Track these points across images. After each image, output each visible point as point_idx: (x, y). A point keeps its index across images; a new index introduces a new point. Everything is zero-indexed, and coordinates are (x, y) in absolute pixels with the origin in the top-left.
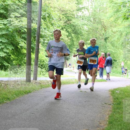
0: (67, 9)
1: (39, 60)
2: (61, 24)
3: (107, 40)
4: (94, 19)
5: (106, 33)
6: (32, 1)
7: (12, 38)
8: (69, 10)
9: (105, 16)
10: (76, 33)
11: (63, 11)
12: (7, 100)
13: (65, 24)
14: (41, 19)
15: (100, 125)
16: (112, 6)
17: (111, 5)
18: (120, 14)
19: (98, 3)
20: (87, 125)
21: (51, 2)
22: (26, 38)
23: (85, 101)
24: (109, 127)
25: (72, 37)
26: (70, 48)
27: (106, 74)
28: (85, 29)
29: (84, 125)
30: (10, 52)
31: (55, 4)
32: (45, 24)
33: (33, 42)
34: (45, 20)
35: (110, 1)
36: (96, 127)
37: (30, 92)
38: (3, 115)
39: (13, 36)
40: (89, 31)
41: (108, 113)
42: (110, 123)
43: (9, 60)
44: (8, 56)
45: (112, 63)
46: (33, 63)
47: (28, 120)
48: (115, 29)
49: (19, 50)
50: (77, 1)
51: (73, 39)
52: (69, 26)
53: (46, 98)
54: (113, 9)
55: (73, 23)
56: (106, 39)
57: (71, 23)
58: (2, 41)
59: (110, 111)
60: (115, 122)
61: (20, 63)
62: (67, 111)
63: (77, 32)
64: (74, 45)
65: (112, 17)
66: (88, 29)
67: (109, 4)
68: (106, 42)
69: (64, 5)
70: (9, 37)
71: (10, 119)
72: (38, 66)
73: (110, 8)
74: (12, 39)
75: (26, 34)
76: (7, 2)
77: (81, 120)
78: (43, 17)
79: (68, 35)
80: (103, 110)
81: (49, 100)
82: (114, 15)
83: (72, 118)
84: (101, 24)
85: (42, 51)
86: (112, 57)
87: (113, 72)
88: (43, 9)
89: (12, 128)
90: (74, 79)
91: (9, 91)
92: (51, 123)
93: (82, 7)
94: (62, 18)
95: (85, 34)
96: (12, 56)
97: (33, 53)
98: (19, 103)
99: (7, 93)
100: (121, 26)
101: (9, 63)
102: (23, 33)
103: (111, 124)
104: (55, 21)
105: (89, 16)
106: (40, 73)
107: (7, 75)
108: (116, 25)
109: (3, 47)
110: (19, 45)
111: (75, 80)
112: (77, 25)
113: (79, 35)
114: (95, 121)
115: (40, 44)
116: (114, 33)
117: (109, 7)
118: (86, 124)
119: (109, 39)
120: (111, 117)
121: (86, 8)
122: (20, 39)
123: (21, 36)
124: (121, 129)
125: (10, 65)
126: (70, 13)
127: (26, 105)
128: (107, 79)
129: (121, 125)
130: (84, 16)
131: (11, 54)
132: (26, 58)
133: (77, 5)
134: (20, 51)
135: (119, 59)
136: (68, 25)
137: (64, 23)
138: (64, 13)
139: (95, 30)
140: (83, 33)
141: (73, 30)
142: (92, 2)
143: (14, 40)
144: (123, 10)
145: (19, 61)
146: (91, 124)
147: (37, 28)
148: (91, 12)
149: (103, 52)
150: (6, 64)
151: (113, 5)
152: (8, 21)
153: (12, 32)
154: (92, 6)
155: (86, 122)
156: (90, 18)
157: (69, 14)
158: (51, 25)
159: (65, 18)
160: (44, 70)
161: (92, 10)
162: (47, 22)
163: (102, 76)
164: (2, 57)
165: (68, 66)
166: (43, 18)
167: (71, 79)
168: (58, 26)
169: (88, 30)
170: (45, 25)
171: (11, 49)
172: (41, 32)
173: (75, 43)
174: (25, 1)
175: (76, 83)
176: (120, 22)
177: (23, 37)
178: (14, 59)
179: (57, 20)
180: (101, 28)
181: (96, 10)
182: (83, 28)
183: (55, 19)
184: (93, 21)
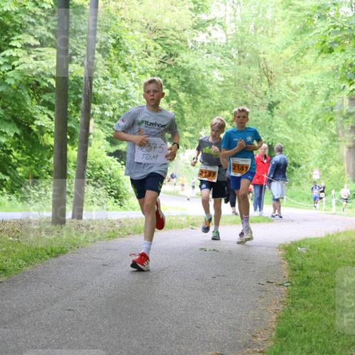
0: (167, 26)
1: (88, 165)
2: (150, 65)
3: (275, 108)
4: (239, 52)
5: (271, 91)
6: (70, 2)
7: (14, 105)
8: (173, 27)
9: (271, 44)
10: (190, 89)
11: (155, 30)
13: (159, 66)
14: (96, 52)
15: (254, 340)
16: (288, 18)
17: (287, 12)
18: (312, 39)
19: (250, 10)
21: (123, 6)
22: (54, 105)
23: (213, 274)
24: (277, 347)
25: (180, 101)
27: (272, 202)
28: (214, 80)
30: (8, 142)
31: (135, 12)
32: (106, 65)
33: (73, 115)
34: (107, 55)
35: (284, 3)
36: (242, 345)
37: (62, 252)
39: (19, 100)
40: (227, 86)
42: (282, 334)
43: (5, 165)
44: (3, 154)
46: (72, 172)
48: (296, 81)
49: (34, 137)
50: (195, 3)
51: (184, 107)
52: (171, 72)
53: (106, 267)
54: (291, 24)
55: (183, 62)
56: (271, 107)
57: (176, 63)
60: (293, 334)
61: (36, 173)
62: (163, 303)
63: (192, 87)
64: (184, 124)
65: (289, 48)
66: (222, 79)
67: (281, 11)
68: (272, 114)
69: (158, 15)
70: (6, 102)
71: (7, 326)
73: (283, 23)
74: (15, 108)
75: (54, 94)
76: (3, 4)
77: (202, 327)
79: (168, 95)
81: (115, 274)
82: (293, 42)
84: (259, 67)
85: (96, 138)
87: (292, 197)
90: (184, 216)
93: (209, 19)
95: (216, 93)
96: (15, 154)
97: (73, 144)
98: (31, 282)
99: (0, 256)
100: (312, 72)
101: (5, 173)
102: (46, 91)
103: (284, 339)
104: (133, 57)
105: (227, 44)
107: (1, 204)
108: (301, 68)
110: (36, 122)
111: (188, 218)
112: (192, 69)
113: (199, 95)
115: (92, 122)
116: (295, 89)
117: (280, 19)
119: (280, 108)
121: (218, 21)
122: (37, 106)
123: (40, 98)
125: (8, 178)
126: (174, 36)
127: (51, 286)
128: (273, 216)
130: (214, 45)
131: (12, 149)
132: (52, 160)
133: (194, 15)
134: (36, 140)
135: (307, 162)
136: (169, 69)
137: (158, 62)
139: (244, 81)
140: (211, 91)
141: (183, 83)
142: (235, 6)
143: (21, 108)
144: (318, 26)
145: (32, 167)
146: (230, 338)
147: (85, 77)
148: (232, 33)
151: (292, 12)
152: (4, 57)
153: (15, 87)
154: (235, 16)
156: (230, 49)
157: (171, 37)
158: (121, 69)
159: (160, 48)
161: (235, 29)
162: (111, 60)
163: (260, 208)
165: (168, 181)
167: (177, 216)
168: (142, 71)
169: (223, 82)
170: (107, 67)
171: (12, 135)
172: (95, 87)
173: (187, 118)
174: (52, 3)
176: (311, 61)
177: (44, 101)
178: (19, 161)
179: (138, 55)
180: (258, 75)
181: (244, 26)
182: (210, 76)
183: (132, 51)
184: (237, 59)
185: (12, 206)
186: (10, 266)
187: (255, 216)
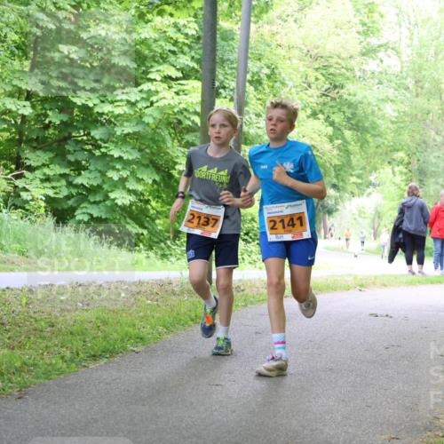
0: (330, 52)
2: (311, 99)
4: (416, 82)
6: (218, 27)
7: (153, 148)
8: (337, 53)
10: (358, 126)
11: (316, 58)
12: (137, 342)
13: (321, 100)
14: (247, 84)
15: (437, 422)
19: (430, 31)
20: (393, 424)
21: (279, 30)
23: (386, 344)
25: (345, 141)
26: (340, 177)
28: (386, 115)
29: (382, 424)
30: (145, 190)
31: (293, 37)
32: (259, 99)
34: (260, 88)
36: (422, 429)
39: (159, 141)
40: (402, 122)
43: (143, 217)
44: (139, 204)
47: (203, 407)
49: (175, 184)
50: (364, 25)
51: (350, 148)
52: (336, 106)
53: (259, 336)
55: (350, 95)
57: (341, 97)
58: (122, 155)
62: (327, 378)
63: (360, 124)
64: (351, 168)
66: (396, 114)
69: (320, 40)
70: (144, 144)
71: (145, 403)
74: (153, 150)
75: (198, 134)
76: (140, 31)
77: (373, 406)
78: (253, 77)
79: (331, 133)
83: (343, 401)
84: (441, 99)
88: (252, 53)
90: (350, 275)
91: (141, 314)
92: (275, 417)
93: (380, 43)
94: (312, 79)
95: (388, 131)
96: (153, 203)
98: (173, 352)
99: (137, 322)
101: (142, 226)
102: (190, 130)
104: (290, 90)
105: (401, 72)
107: (137, 262)
109: (125, 176)
110: (177, 167)
111: (355, 278)
112: (360, 102)
113: (369, 133)
114: (418, 411)
118: (389, 421)
121: (391, 46)
122: (180, 148)
123: (182, 139)
125: (145, 232)
126: (340, 65)
130: (386, 74)
131: (150, 198)
133: (362, 39)
136: (333, 103)
137: (319, 95)
138: (321, 62)
139: (422, 116)
140: (382, 128)
141: (349, 119)
142: (412, 28)
143: (160, 151)
146: (407, 420)
148: (407, 59)
150: (133, 228)
152: (141, 91)
153: (154, 126)
154: (411, 39)
155: (388, 414)
156: (406, 79)
157: (337, 66)
159: (323, 78)
160: (253, 248)
161: (412, 54)
162: (265, 93)
163: (442, 266)
164: (120, 207)
166: (253, 81)
167: (342, 276)
169: (396, 118)
170: (259, 102)
171: (150, 182)
172: (247, 125)
173: (355, 160)
174: (197, 28)
175: (358, 288)
177: (188, 142)
178: (157, 212)
179: (296, 87)
180: (439, 109)
181: (423, 51)
182: (382, 110)
183: (290, 84)
184: (414, 90)
185: (151, 265)
186: (149, 334)
187: (436, 276)
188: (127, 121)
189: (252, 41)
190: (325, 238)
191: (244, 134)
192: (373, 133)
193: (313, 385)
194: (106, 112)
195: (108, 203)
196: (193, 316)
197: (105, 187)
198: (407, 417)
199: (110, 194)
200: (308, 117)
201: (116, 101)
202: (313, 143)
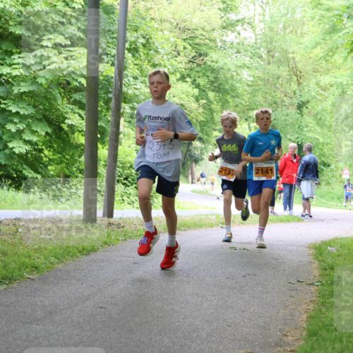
0: (196, 25)
1: (118, 164)
2: (180, 65)
3: (304, 108)
4: (268, 52)
5: (300, 91)
6: (101, 2)
7: (45, 104)
8: (202, 26)
9: (300, 43)
10: (219, 88)
11: (184, 30)
12: (32, 271)
13: (189, 66)
14: (126, 51)
15: (285, 339)
16: (317, 18)
17: (316, 12)
18: (341, 39)
19: (279, 9)
20: (249, 341)
21: (153, 6)
22: (84, 105)
23: (243, 273)
24: (308, 346)
25: (209, 101)
26: (204, 132)
27: (302, 201)
28: (244, 79)
29: (240, 341)
30: (39, 141)
31: (165, 12)
32: (136, 65)
33: (103, 114)
34: (137, 55)
35: (313, 3)
36: (273, 344)
37: (94, 250)
38: (21, 312)
39: (50, 99)
40: (256, 86)
41: (305, 307)
42: (313, 334)
43: (37, 164)
44: (34, 153)
45: (317, 172)
46: (102, 170)
47: (88, 326)
48: (326, 80)
49: (65, 136)
50: (224, 3)
51: (213, 106)
52: (201, 71)
53: (136, 266)
54: (320, 24)
55: (212, 62)
56: (300, 107)
57: (205, 63)
58: (19, 110)
59: (311, 301)
60: (324, 333)
61: (67, 171)
62: (194, 302)
63: (222, 87)
64: (214, 124)
65: (319, 47)
66: (252, 79)
67: (310, 11)
68: (301, 114)
69: (187, 14)
70: (38, 101)
71: (39, 323)
72: (117, 178)
73: (313, 23)
74: (46, 107)
75: (84, 93)
76: (34, 4)
77: (233, 326)
78: (130, 45)
79: (197, 94)
80: (293, 299)
81: (145, 272)
82: (322, 41)
83: (208, 321)
84: (289, 67)
85: (126, 137)
86: (317, 154)
87: (322, 197)
88: (130, 25)
89: (44, 346)
90: (214, 214)
91: (36, 246)
92: (150, 334)
93: (238, 18)
94: (181, 48)
95: (245, 93)
96: (46, 152)
97: (103, 143)
98: (63, 279)
99: (32, 253)
100: (341, 72)
101: (37, 171)
102: (77, 90)
103: (315, 338)
104: (162, 57)
105: (256, 44)
106: (120, 198)
108: (330, 68)
109: (21, 128)
110: (66, 121)
111: (218, 217)
112: (222, 68)
113: (229, 94)
114: (270, 329)
115: (122, 120)
116: (324, 89)
117: (309, 18)
118: (246, 338)
119: (310, 107)
120: (314, 317)
121: (247, 21)
122: (68, 106)
123: (71, 97)
124: (342, 352)
125: (39, 177)
126: (204, 36)
127: (82, 284)
128: (303, 216)
129: (341, 341)
130: (243, 45)
131: (43, 147)
132: (83, 159)
133: (223, 15)
134: (67, 139)
135: (337, 161)
136: (199, 69)
137: (187, 62)
138: (188, 34)
139: (273, 81)
140: (240, 91)
141: (212, 82)
142: (264, 6)
143: (52, 107)
144: (347, 26)
145: (64, 165)
146: (260, 337)
147: (115, 76)
148: (261, 32)
149: (294, 142)
150: (29, 173)
151: (321, 12)
153: (46, 86)
154: (264, 15)
155: (245, 332)
156: (260, 49)
157: (201, 37)
159: (190, 48)
160: (131, 191)
161: (265, 28)
162: (141, 60)
163: (290, 207)
164: (18, 155)
165: (198, 180)
166: (130, 49)
167: (207, 215)
168: (172, 70)
169: (251, 81)
170: (136, 67)
171: (43, 133)
172: (126, 86)
173: (217, 117)
174: (83, 3)
175: (220, 225)
176: (340, 61)
177: (75, 100)
178: (50, 160)
179: (167, 54)
180: (287, 75)
181: (274, 26)
182: (240, 75)
183: (162, 51)
184: (266, 58)
186: (42, 264)
187: (285, 216)
188: (22, 81)
189: (130, 15)
190: (192, 183)
191: (124, 94)
192: (232, 94)
193: (182, 308)
194: (5, 73)
195: (7, 151)
196: (80, 248)
197: (5, 137)
198: (261, 335)
199: (9, 144)
200: (178, 80)
201: (14, 64)
202: (182, 102)
